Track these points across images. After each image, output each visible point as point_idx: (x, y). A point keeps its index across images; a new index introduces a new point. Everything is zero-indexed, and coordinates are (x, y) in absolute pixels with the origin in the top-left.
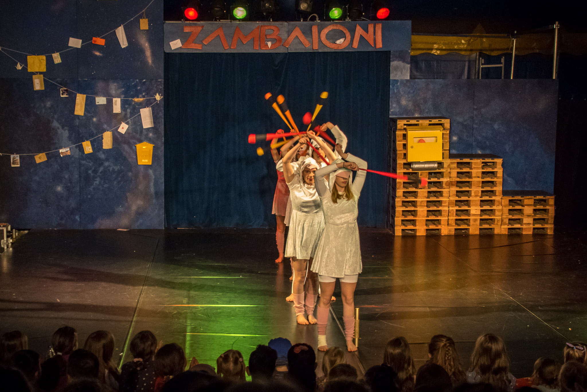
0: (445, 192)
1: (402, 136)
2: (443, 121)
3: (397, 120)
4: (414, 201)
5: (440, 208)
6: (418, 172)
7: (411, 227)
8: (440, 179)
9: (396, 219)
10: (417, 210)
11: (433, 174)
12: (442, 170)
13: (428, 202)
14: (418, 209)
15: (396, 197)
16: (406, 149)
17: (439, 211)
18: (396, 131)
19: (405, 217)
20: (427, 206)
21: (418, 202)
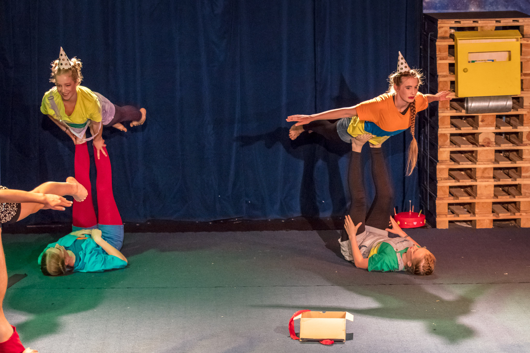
0: (527, 151)
1: (448, 50)
2: (521, 21)
3: (437, 20)
4: (470, 169)
5: (518, 181)
6: (478, 116)
7: (468, 217)
8: (517, 128)
9: (437, 202)
10: (476, 186)
11: (504, 118)
12: (520, 112)
13: (495, 169)
14: (480, 183)
15: (438, 161)
16: (454, 74)
17: (516, 186)
18: (436, 41)
19: (454, 199)
20: (494, 178)
21: (477, 170)
